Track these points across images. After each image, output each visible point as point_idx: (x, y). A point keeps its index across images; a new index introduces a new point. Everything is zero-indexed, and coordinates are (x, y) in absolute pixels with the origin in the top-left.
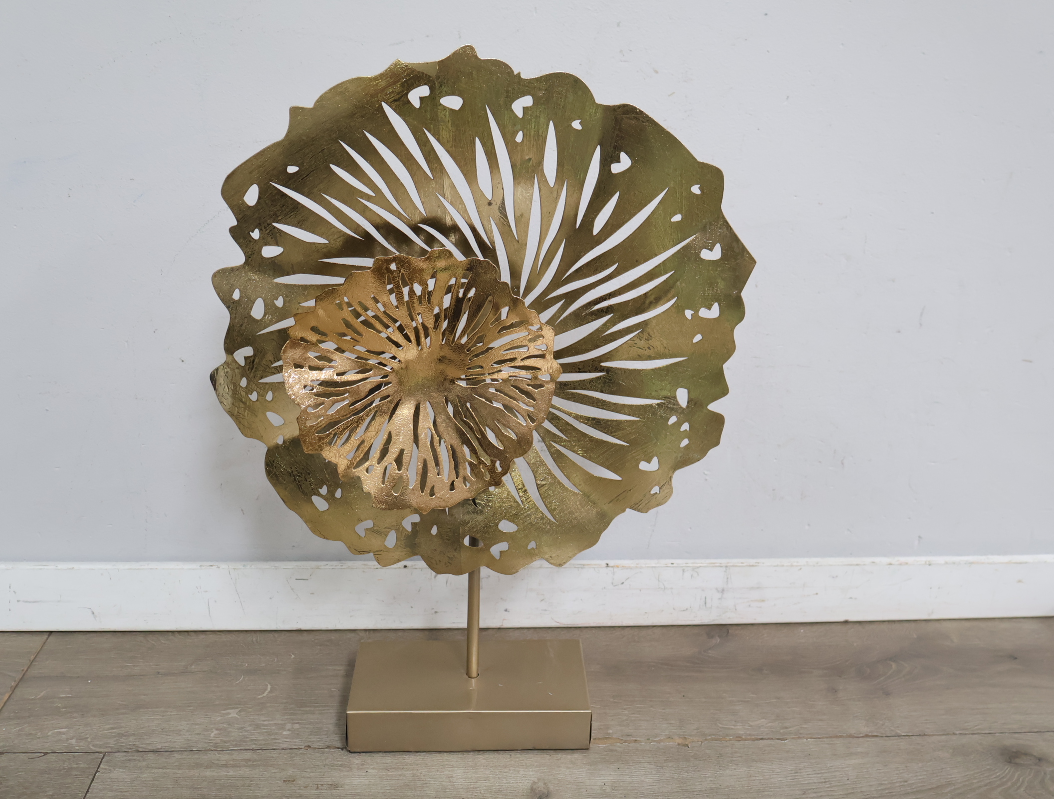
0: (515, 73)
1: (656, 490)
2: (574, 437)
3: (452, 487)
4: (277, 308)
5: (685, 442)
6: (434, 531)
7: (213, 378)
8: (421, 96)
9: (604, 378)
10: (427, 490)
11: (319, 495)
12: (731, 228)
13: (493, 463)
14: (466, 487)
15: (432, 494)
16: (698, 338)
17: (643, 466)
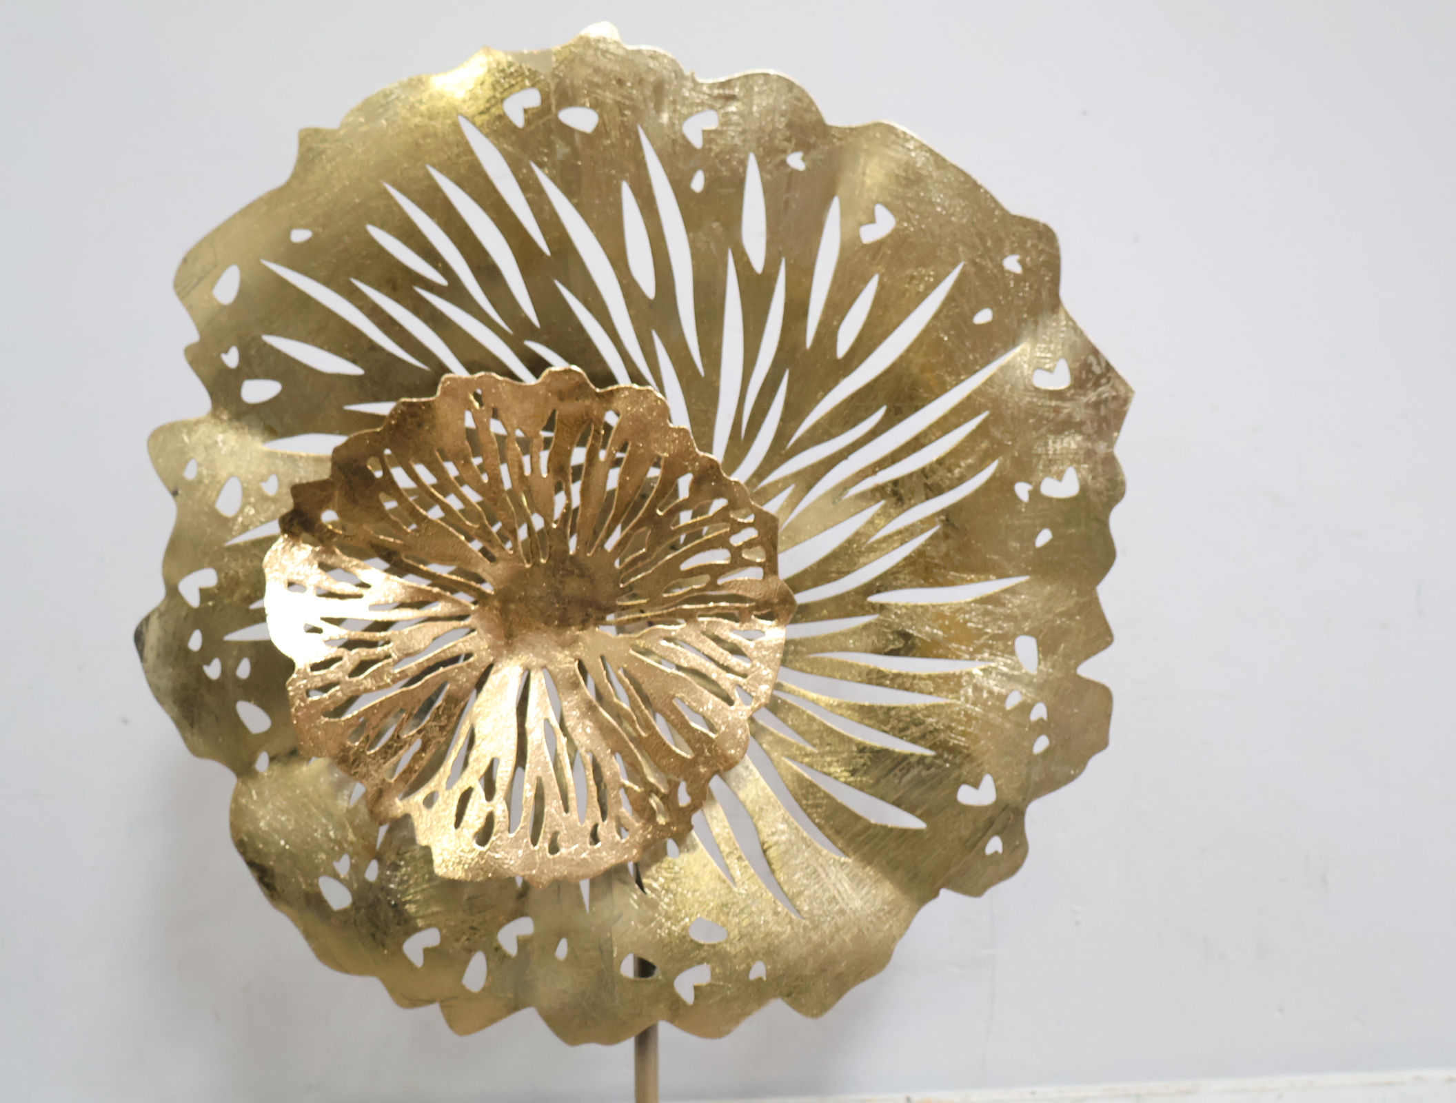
0: (687, 73)
1: (995, 845)
2: (829, 744)
3: (595, 838)
4: (265, 498)
5: (1041, 744)
6: (562, 950)
7: (139, 638)
8: (527, 106)
9: (876, 624)
10: (543, 844)
11: (336, 876)
12: (1082, 332)
13: (674, 786)
14: (621, 838)
15: (554, 848)
16: (1044, 537)
17: (966, 795)
